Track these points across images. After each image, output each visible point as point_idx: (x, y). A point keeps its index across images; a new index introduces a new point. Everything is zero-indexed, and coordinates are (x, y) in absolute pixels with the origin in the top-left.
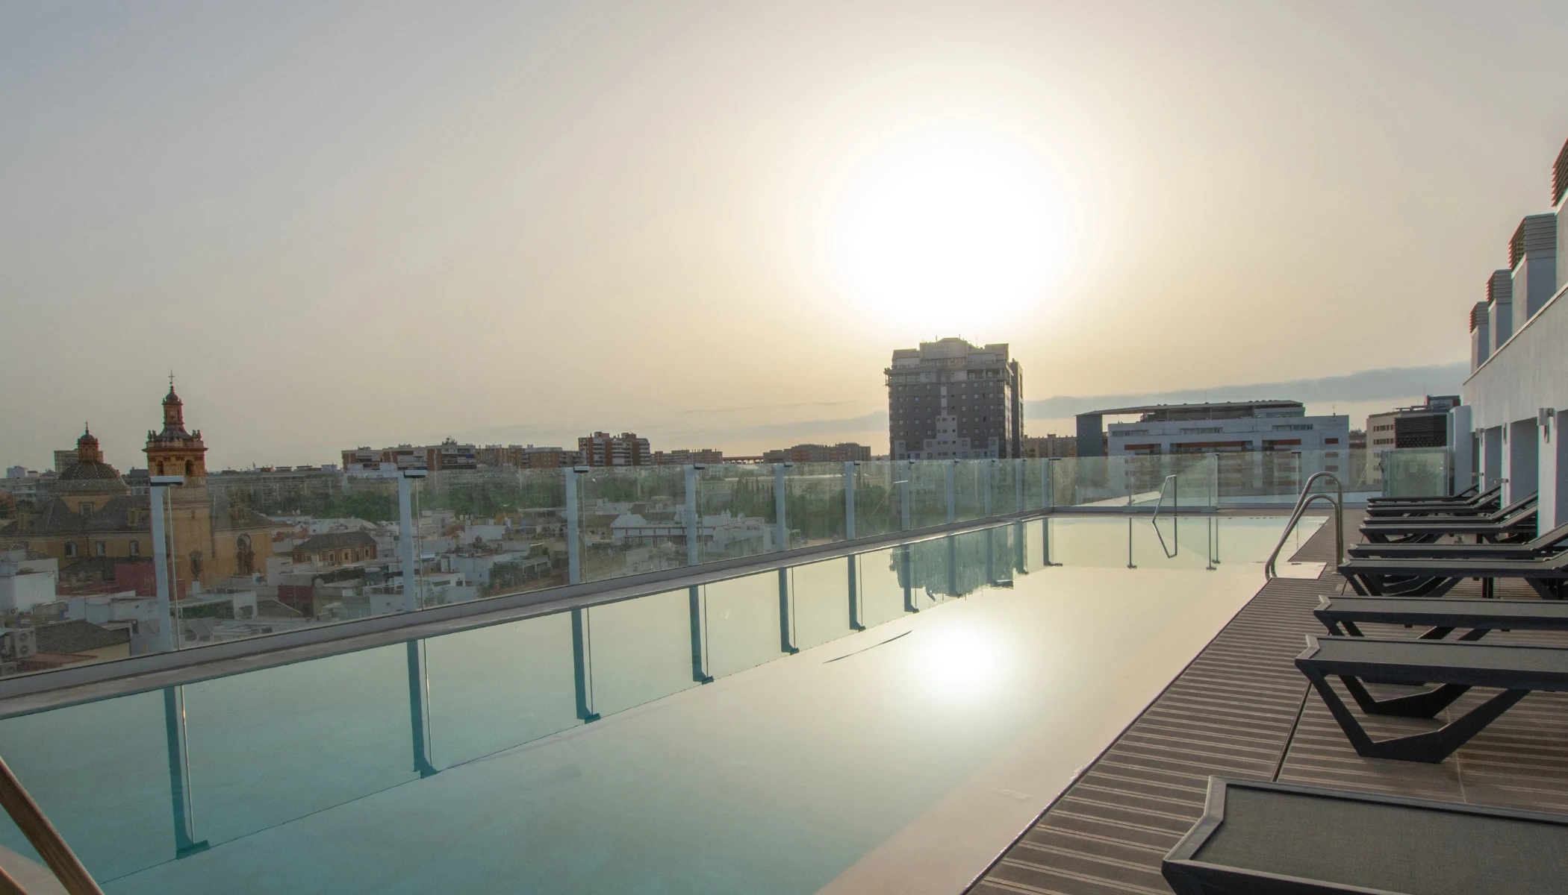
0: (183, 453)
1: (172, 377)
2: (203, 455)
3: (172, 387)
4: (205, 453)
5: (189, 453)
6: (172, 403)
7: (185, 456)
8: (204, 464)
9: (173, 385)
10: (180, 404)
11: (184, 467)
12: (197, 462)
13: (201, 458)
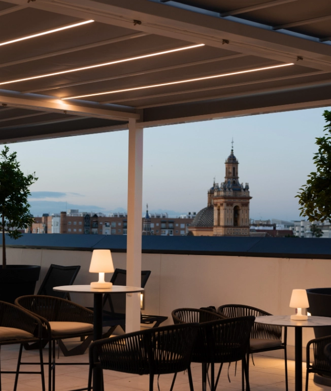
0: (232, 200)
1: (232, 142)
2: (249, 203)
3: (232, 150)
4: (250, 200)
5: (237, 200)
6: (232, 162)
7: (234, 202)
8: (248, 209)
9: (233, 149)
10: (237, 163)
11: (233, 211)
12: (243, 208)
13: (247, 205)
